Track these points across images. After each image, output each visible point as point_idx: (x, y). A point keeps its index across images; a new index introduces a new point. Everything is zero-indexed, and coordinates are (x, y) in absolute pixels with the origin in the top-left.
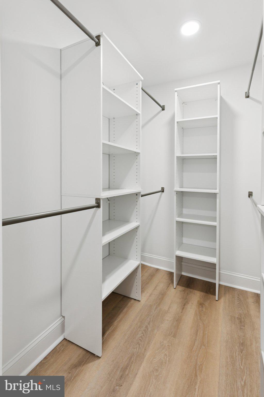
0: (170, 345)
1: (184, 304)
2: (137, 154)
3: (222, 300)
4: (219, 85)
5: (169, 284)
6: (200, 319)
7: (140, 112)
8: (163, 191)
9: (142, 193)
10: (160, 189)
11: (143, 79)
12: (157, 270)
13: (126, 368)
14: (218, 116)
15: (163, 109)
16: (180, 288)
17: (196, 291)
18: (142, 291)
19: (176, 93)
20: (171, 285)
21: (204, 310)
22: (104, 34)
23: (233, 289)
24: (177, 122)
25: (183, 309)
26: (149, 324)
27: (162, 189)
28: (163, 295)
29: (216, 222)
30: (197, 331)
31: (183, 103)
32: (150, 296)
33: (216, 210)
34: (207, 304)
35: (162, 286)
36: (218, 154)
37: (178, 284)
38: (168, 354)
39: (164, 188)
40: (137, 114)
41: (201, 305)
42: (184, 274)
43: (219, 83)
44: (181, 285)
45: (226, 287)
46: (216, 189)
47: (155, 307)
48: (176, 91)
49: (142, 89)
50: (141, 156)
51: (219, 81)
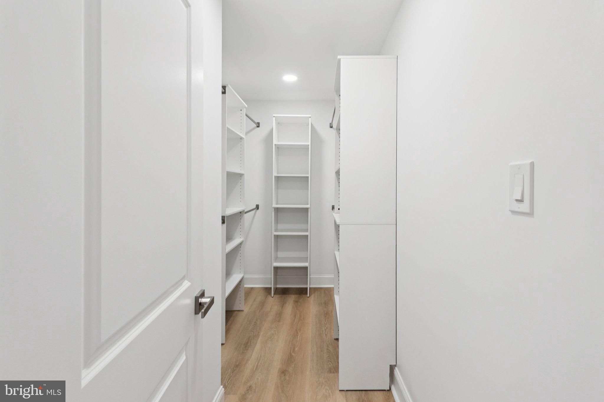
0: (277, 326)
1: (283, 305)
2: (241, 175)
3: (313, 296)
4: (310, 119)
5: (267, 295)
6: (297, 309)
7: (244, 136)
8: (258, 209)
9: (246, 211)
10: (255, 207)
11: (247, 106)
12: (252, 288)
13: (248, 343)
14: (309, 144)
15: (258, 126)
16: (277, 296)
17: (291, 295)
18: (245, 303)
19: (274, 118)
20: (269, 296)
21: (299, 304)
22: (229, 85)
23: (321, 288)
24: (275, 145)
25: (282, 307)
26: (257, 320)
27: (256, 207)
28: (263, 304)
29: (308, 232)
30: (296, 315)
31: (278, 124)
32: (252, 306)
33: (308, 223)
34: (301, 301)
35: (260, 298)
36: (309, 175)
37: (274, 294)
38: (276, 330)
39: (258, 205)
40: (241, 138)
41: (296, 302)
42: (278, 286)
43: (310, 117)
44: (277, 294)
45: (315, 288)
46: (308, 204)
47: (258, 311)
48: (274, 117)
49: (246, 115)
50: (246, 176)
51: (310, 116)
